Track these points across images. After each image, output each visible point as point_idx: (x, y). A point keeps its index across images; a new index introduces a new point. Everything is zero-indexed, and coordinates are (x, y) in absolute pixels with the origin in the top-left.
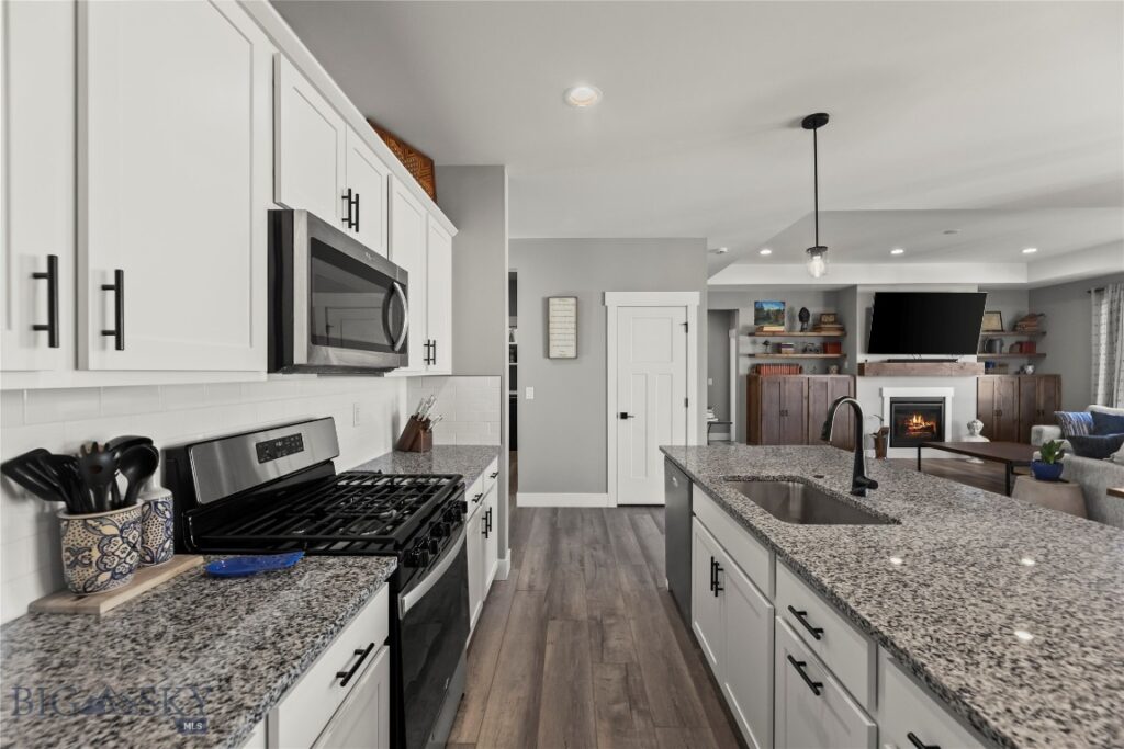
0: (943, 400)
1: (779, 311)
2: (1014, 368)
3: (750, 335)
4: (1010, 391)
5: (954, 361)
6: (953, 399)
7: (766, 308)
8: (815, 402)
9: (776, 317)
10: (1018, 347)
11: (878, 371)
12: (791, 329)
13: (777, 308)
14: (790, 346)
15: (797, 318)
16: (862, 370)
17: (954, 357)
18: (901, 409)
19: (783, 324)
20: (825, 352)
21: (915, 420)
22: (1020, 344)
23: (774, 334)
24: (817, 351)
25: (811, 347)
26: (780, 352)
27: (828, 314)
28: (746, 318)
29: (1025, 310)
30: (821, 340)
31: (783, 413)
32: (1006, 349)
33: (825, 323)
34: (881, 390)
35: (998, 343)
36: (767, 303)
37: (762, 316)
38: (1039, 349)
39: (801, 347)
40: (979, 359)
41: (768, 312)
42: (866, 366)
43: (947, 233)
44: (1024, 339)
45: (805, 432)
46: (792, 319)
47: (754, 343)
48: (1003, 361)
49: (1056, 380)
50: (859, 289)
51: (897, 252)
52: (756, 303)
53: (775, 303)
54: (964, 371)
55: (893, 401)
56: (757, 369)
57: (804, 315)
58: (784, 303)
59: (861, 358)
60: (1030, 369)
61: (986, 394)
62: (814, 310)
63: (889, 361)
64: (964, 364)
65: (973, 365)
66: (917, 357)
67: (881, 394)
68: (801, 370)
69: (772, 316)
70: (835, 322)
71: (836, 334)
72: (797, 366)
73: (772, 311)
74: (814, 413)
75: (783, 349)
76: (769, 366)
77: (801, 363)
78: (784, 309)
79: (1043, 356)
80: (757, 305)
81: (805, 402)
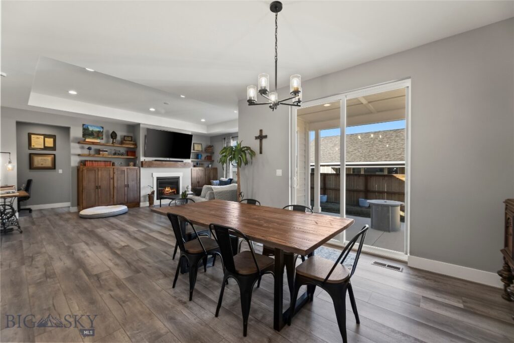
0: (178, 178)
1: (99, 132)
2: (206, 165)
3: (79, 143)
4: (202, 174)
5: (182, 161)
6: (183, 178)
7: (91, 129)
8: (117, 180)
9: (99, 135)
10: (207, 158)
11: (150, 165)
12: (108, 142)
13: (97, 129)
14: (106, 151)
15: (110, 136)
16: (142, 164)
17: (183, 160)
18: (162, 182)
19: (102, 139)
20: (128, 156)
21: (167, 189)
22: (207, 156)
23: (93, 143)
24: (122, 154)
25: (118, 152)
26: (99, 154)
27: (128, 137)
28: (77, 132)
29: (209, 144)
30: (125, 149)
31: (97, 187)
32: (203, 158)
33: (126, 141)
34: (152, 174)
35: (200, 155)
36: (91, 126)
37: (87, 133)
38: (213, 159)
39: (113, 152)
40: (192, 161)
41: (92, 132)
42: (144, 163)
43: (165, 103)
44: (209, 155)
45: (112, 196)
46: (107, 137)
47: (82, 148)
48: (203, 163)
49: (216, 169)
50: (141, 125)
51: (152, 109)
52: (83, 125)
53: (97, 127)
54: (185, 166)
55: (158, 179)
56: (83, 163)
57: (114, 136)
58: (103, 128)
59: (142, 159)
60: (210, 166)
61: (195, 175)
62: (120, 134)
63: (156, 160)
64: (186, 163)
65: (189, 163)
66: (168, 159)
67: (152, 176)
68: (113, 164)
69: (95, 134)
70: (131, 141)
71: (132, 146)
72: (111, 161)
73: (95, 131)
74: (117, 186)
75: (101, 152)
76: (92, 161)
77: (113, 160)
78: (103, 131)
79: (213, 161)
80: (84, 126)
81: (112, 181)
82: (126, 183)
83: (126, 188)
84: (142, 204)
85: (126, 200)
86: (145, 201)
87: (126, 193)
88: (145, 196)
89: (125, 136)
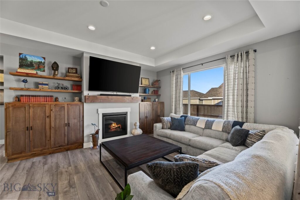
0: (126, 114)
1: (40, 63)
2: (153, 100)
3: (13, 75)
4: (150, 108)
5: (130, 96)
6: (131, 113)
7: (30, 59)
8: (55, 119)
9: (40, 66)
10: (154, 92)
11: (93, 100)
12: (50, 74)
13: (38, 60)
14: (47, 85)
17: (130, 94)
18: (107, 119)
19: (44, 71)
20: (73, 90)
21: (113, 125)
22: (154, 91)
23: (28, 74)
26: (38, 88)
27: (72, 68)
28: (11, 62)
29: (156, 78)
30: (71, 83)
32: (150, 92)
33: (70, 73)
34: (97, 110)
35: (147, 90)
36: (31, 56)
37: (24, 63)
38: (159, 93)
40: (140, 96)
41: (31, 62)
42: (86, 97)
44: (156, 89)
48: (150, 97)
49: (163, 103)
52: (20, 54)
53: (38, 57)
54: (133, 100)
55: (104, 115)
56: (18, 98)
58: (44, 58)
59: (86, 93)
60: (157, 100)
61: (142, 110)
62: (65, 66)
63: (101, 95)
64: (134, 97)
65: (137, 98)
66: (115, 93)
67: (98, 112)
68: (56, 99)
69: (34, 65)
70: (76, 73)
71: (76, 79)
72: (52, 96)
73: (35, 62)
74: (55, 125)
75: (40, 86)
76: (29, 96)
77: (55, 95)
78: (44, 63)
79: (160, 95)
80: (21, 56)
81: (48, 120)
82: (66, 122)
83: (66, 128)
84: (85, 145)
85: (66, 142)
86: (88, 141)
87: (66, 134)
88: (88, 136)
89: (69, 68)
